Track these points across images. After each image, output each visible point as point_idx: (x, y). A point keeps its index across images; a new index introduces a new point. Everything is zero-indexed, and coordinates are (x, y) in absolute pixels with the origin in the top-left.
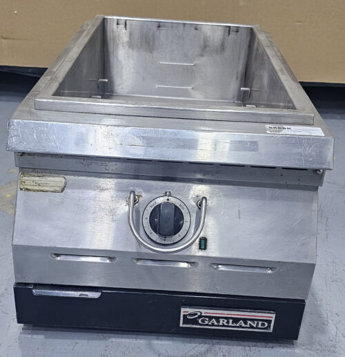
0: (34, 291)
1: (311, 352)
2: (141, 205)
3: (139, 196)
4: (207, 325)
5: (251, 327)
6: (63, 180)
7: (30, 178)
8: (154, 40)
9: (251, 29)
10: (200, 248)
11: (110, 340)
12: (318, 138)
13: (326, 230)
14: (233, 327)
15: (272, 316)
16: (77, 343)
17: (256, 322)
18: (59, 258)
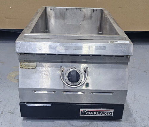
0: (27, 104)
1: (127, 123)
2: (64, 72)
3: (63, 69)
4: (89, 115)
5: (105, 115)
6: (36, 64)
7: (24, 64)
8: (65, 15)
9: (102, 10)
10: (86, 87)
11: (55, 122)
12: (127, 44)
13: (132, 84)
14: (99, 115)
15: (112, 110)
16: (43, 123)
17: (107, 113)
18: (36, 92)
